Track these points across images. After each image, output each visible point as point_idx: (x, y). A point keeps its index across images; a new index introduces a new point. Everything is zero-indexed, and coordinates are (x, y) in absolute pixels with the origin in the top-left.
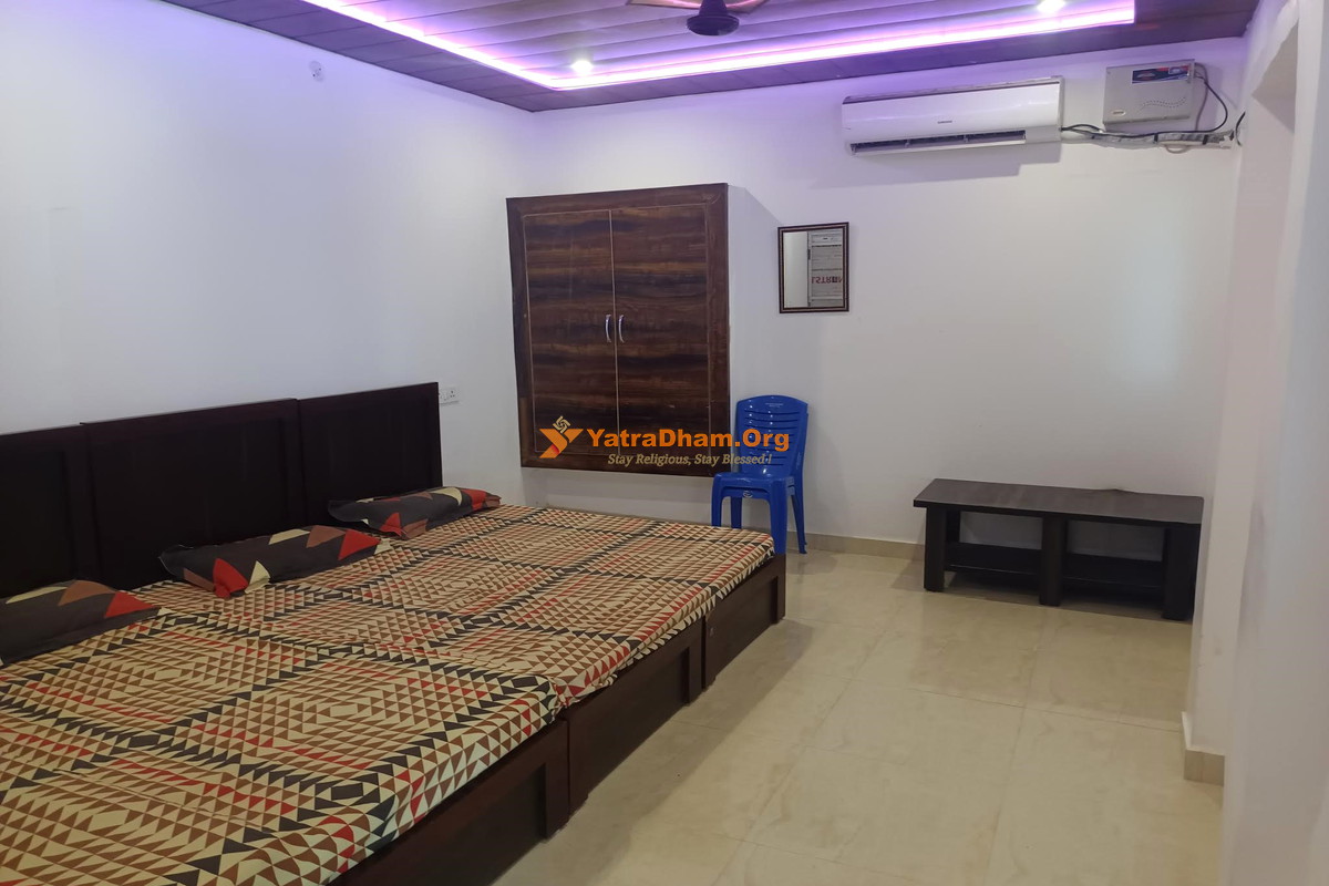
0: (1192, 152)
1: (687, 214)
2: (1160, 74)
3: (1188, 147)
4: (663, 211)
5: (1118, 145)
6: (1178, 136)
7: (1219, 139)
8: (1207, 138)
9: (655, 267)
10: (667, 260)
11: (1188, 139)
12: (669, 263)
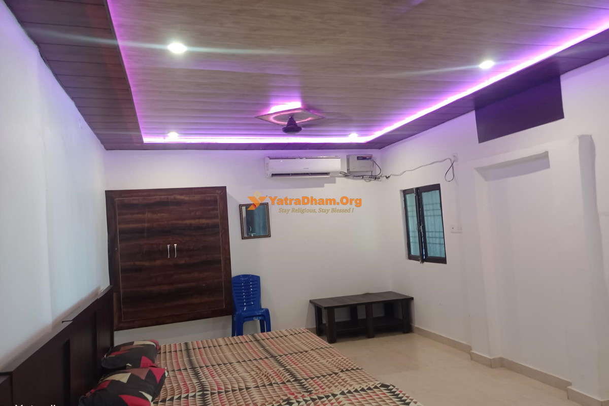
0: (372, 182)
1: (209, 199)
2: (364, 158)
3: (370, 180)
4: (197, 197)
5: (353, 179)
6: (368, 177)
7: (379, 178)
8: (376, 178)
9: (193, 222)
10: (199, 218)
11: (371, 178)
12: (200, 220)
